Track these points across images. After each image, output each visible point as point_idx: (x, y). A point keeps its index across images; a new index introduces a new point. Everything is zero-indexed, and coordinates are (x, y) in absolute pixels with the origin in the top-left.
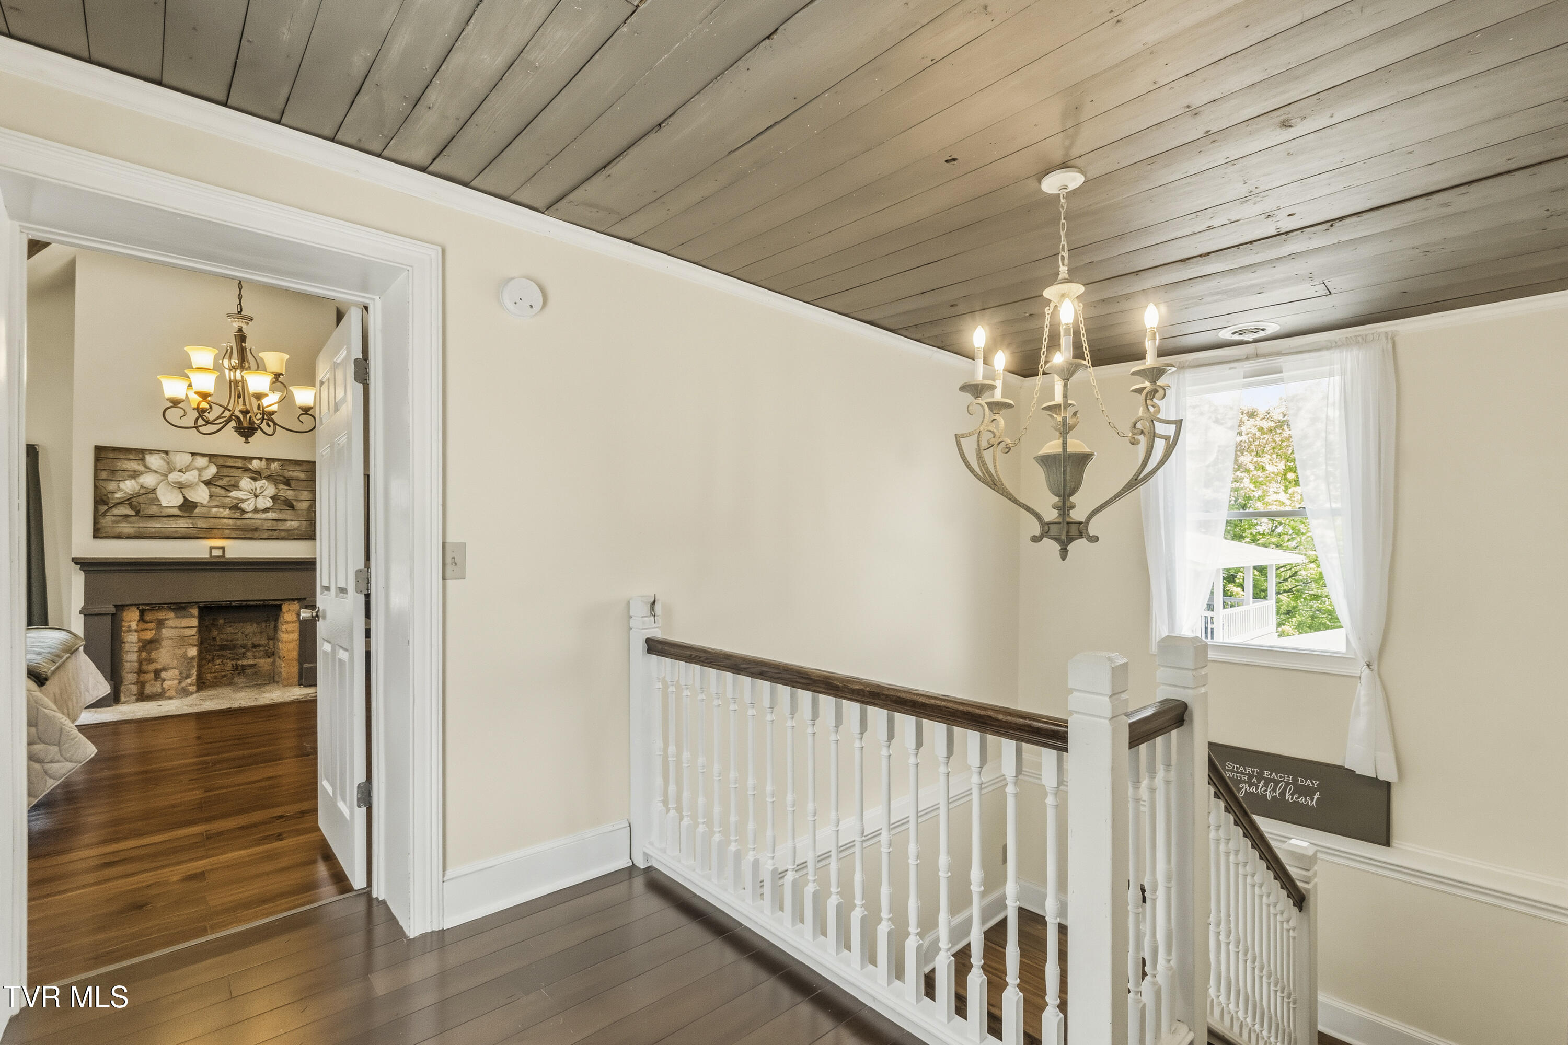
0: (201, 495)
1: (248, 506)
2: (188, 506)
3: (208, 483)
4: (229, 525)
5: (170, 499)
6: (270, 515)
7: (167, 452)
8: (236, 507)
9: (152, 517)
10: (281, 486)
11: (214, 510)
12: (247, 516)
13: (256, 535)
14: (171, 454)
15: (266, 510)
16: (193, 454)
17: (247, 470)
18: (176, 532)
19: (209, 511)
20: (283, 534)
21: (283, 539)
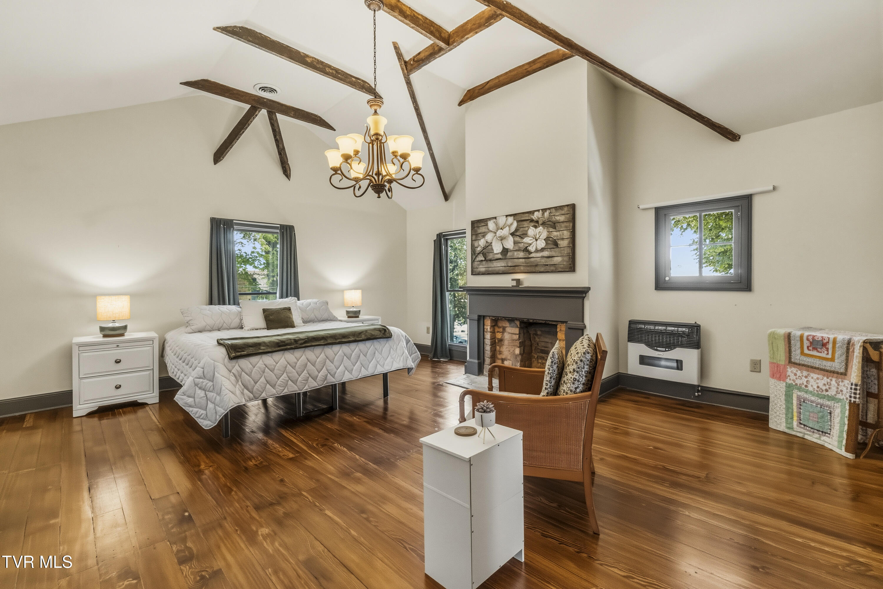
0: (509, 244)
1: (532, 249)
2: (505, 251)
3: (513, 234)
4: (523, 263)
5: (497, 248)
6: (546, 253)
7: (495, 218)
8: (526, 250)
9: (491, 260)
10: (551, 230)
11: (516, 253)
12: (532, 255)
13: (538, 269)
14: (497, 218)
15: (542, 250)
16: (507, 216)
17: (532, 221)
18: (499, 270)
19: (513, 255)
20: (552, 268)
21: (552, 272)
